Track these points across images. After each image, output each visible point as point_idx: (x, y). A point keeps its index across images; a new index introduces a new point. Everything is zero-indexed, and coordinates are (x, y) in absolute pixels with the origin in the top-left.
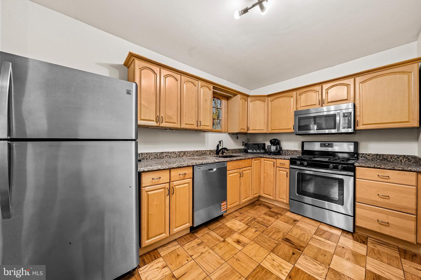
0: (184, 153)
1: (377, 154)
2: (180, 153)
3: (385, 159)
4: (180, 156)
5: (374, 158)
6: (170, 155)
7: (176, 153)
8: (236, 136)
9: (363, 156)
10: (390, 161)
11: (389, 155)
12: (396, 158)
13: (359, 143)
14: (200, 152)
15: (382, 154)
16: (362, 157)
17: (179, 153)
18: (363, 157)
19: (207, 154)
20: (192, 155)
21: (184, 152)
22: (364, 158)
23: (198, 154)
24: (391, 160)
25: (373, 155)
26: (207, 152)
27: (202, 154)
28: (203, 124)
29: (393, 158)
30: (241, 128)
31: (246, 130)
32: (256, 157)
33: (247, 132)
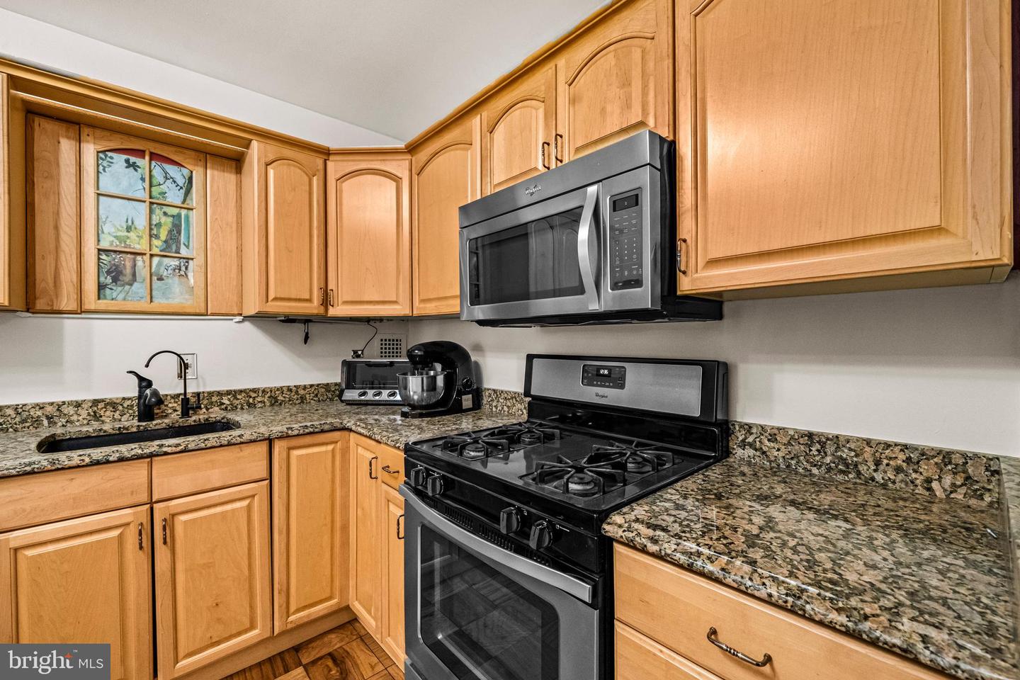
1: (810, 435)
3: (847, 465)
5: (796, 457)
8: (299, 329)
9: (750, 439)
10: (873, 479)
11: (868, 442)
12: (899, 462)
13: (736, 367)
15: (832, 431)
16: (743, 444)
18: (751, 445)
22: (751, 452)
24: (879, 477)
25: (792, 437)
29: (885, 461)
30: (271, 296)
31: (316, 304)
32: (301, 432)
33: (322, 310)
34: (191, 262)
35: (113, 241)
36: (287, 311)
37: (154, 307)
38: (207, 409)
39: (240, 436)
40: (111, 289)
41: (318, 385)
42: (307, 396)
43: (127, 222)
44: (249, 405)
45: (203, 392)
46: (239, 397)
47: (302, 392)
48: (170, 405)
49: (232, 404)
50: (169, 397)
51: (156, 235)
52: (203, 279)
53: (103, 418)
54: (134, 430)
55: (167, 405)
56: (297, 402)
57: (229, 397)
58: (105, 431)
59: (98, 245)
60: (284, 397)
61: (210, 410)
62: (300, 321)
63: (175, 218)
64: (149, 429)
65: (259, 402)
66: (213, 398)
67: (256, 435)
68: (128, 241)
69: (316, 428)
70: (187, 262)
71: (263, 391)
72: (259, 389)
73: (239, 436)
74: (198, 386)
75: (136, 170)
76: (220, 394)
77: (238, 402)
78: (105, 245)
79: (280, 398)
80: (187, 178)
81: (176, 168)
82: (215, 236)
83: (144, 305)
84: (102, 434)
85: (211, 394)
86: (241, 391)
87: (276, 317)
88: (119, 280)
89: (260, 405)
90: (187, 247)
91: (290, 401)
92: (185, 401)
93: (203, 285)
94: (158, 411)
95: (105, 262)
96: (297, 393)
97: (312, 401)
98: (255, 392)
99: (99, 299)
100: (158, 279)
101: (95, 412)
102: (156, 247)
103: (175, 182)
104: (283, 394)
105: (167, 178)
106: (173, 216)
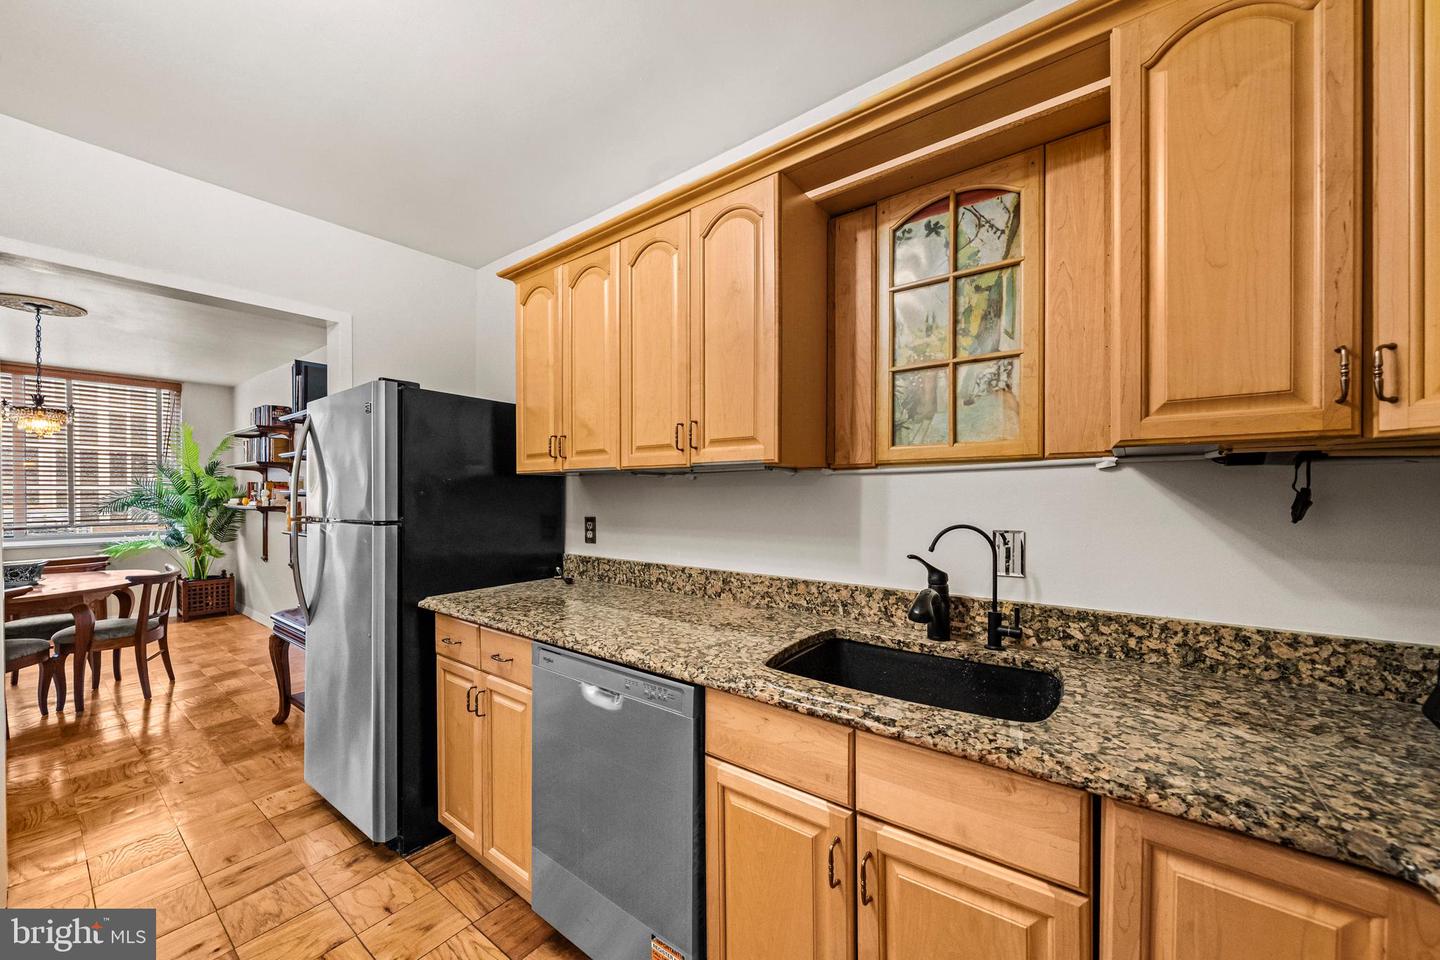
0: (725, 582)
2: (707, 578)
4: (709, 592)
6: (670, 579)
7: (690, 575)
14: (814, 589)
17: (702, 579)
19: (866, 611)
20: (763, 597)
21: (726, 579)
23: (795, 600)
26: (861, 599)
27: (824, 604)
28: (716, 436)
30: (1158, 398)
31: (1316, 403)
32: (1195, 813)
33: (1344, 419)
34: (1016, 362)
35: (910, 356)
36: (1229, 431)
37: (958, 451)
38: (1040, 641)
39: (1012, 752)
40: (908, 428)
41: (1348, 643)
42: (1304, 667)
43: (927, 321)
44: (1128, 652)
45: (1033, 607)
46: (1103, 629)
47: (1284, 652)
48: (978, 619)
49: (1087, 642)
50: (976, 604)
51: (964, 330)
52: (1035, 389)
53: (894, 619)
54: (916, 649)
55: (974, 618)
56: (1266, 675)
57: (1083, 625)
58: (883, 642)
59: (893, 366)
60: (1224, 654)
61: (1045, 644)
62: (1280, 458)
63: (993, 290)
64: (936, 654)
65: (1153, 651)
66: (1050, 620)
67: (1050, 763)
68: (928, 350)
69: (1262, 824)
70: (1011, 364)
71: (1164, 628)
72: (1152, 621)
73: (1010, 751)
74: (1027, 593)
75: (938, 234)
76: (1063, 614)
77: (1101, 640)
78: (901, 364)
79: (1211, 652)
80: (1011, 210)
81: (994, 201)
82: (1059, 300)
83: (946, 450)
84: (880, 644)
85: (1047, 612)
86: (1109, 619)
87: (1203, 453)
88: (917, 413)
89: (1154, 658)
90: (1011, 335)
91: (1242, 666)
92: (995, 619)
93: (1035, 401)
94: (960, 625)
95: (901, 389)
96: (1265, 650)
97: (1322, 686)
98: (1143, 626)
99: (893, 444)
100: (966, 403)
101: (886, 608)
102: (965, 349)
103: (992, 226)
104: (1220, 643)
105: (980, 226)
106: (989, 289)
